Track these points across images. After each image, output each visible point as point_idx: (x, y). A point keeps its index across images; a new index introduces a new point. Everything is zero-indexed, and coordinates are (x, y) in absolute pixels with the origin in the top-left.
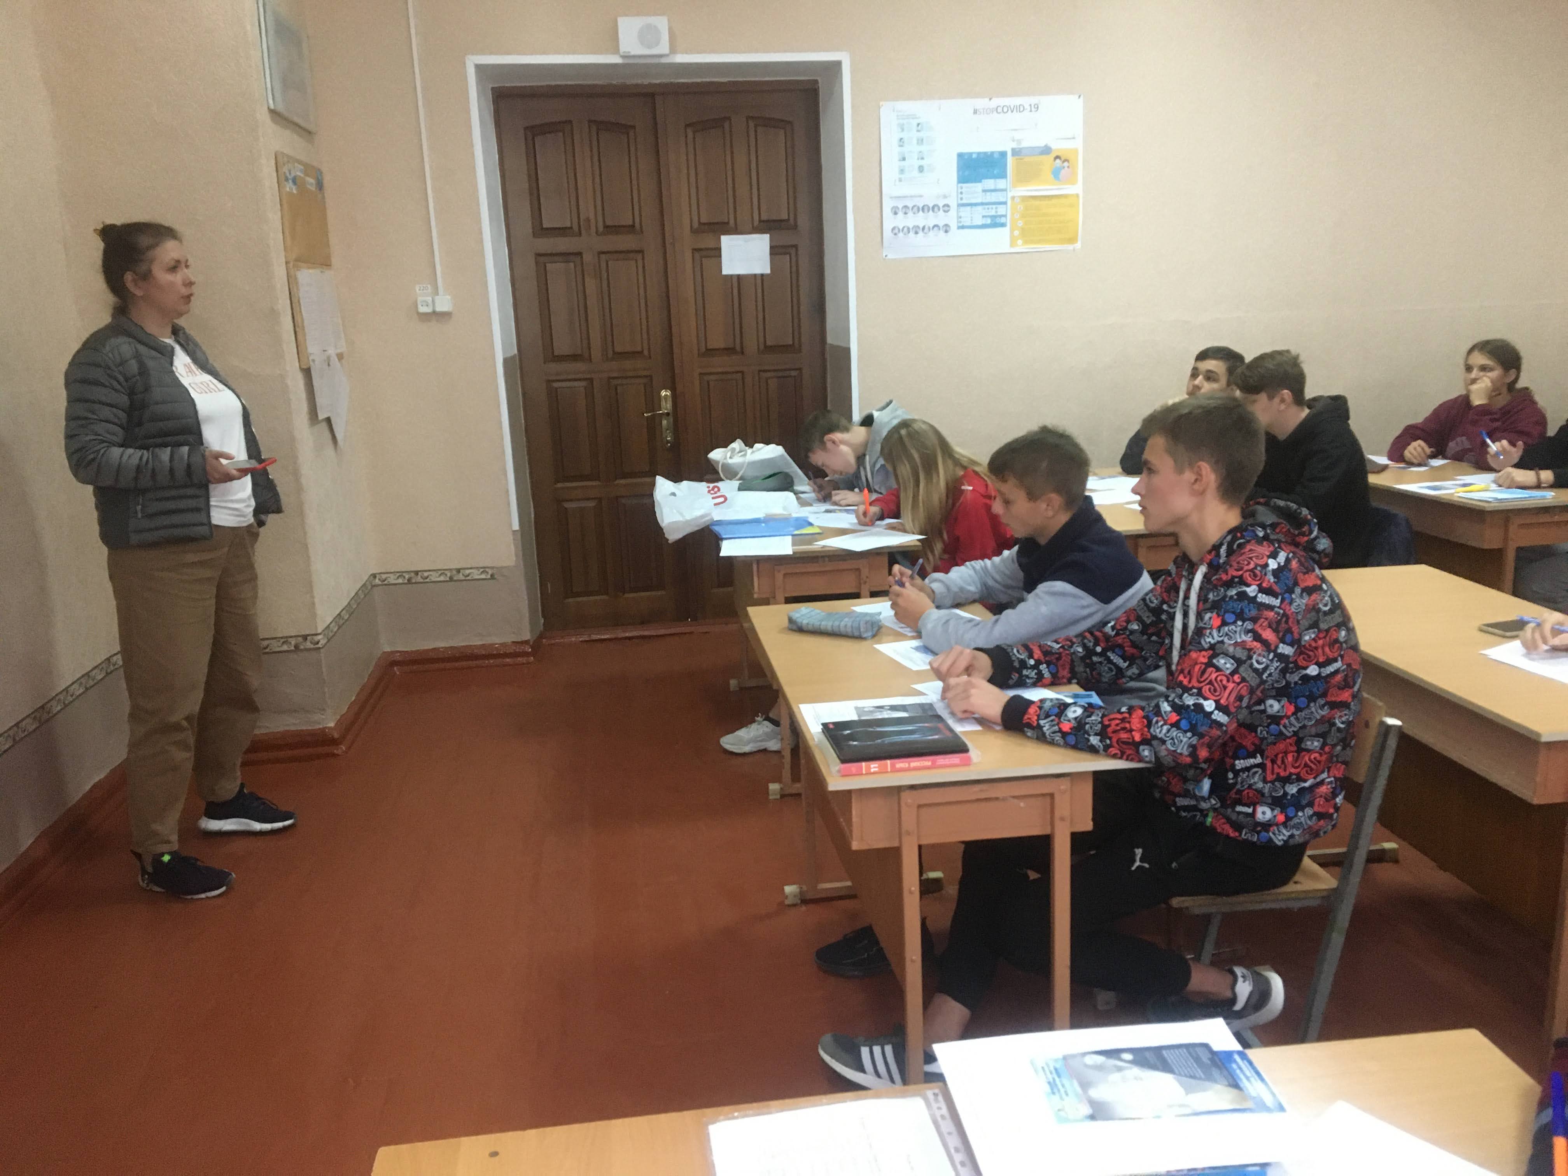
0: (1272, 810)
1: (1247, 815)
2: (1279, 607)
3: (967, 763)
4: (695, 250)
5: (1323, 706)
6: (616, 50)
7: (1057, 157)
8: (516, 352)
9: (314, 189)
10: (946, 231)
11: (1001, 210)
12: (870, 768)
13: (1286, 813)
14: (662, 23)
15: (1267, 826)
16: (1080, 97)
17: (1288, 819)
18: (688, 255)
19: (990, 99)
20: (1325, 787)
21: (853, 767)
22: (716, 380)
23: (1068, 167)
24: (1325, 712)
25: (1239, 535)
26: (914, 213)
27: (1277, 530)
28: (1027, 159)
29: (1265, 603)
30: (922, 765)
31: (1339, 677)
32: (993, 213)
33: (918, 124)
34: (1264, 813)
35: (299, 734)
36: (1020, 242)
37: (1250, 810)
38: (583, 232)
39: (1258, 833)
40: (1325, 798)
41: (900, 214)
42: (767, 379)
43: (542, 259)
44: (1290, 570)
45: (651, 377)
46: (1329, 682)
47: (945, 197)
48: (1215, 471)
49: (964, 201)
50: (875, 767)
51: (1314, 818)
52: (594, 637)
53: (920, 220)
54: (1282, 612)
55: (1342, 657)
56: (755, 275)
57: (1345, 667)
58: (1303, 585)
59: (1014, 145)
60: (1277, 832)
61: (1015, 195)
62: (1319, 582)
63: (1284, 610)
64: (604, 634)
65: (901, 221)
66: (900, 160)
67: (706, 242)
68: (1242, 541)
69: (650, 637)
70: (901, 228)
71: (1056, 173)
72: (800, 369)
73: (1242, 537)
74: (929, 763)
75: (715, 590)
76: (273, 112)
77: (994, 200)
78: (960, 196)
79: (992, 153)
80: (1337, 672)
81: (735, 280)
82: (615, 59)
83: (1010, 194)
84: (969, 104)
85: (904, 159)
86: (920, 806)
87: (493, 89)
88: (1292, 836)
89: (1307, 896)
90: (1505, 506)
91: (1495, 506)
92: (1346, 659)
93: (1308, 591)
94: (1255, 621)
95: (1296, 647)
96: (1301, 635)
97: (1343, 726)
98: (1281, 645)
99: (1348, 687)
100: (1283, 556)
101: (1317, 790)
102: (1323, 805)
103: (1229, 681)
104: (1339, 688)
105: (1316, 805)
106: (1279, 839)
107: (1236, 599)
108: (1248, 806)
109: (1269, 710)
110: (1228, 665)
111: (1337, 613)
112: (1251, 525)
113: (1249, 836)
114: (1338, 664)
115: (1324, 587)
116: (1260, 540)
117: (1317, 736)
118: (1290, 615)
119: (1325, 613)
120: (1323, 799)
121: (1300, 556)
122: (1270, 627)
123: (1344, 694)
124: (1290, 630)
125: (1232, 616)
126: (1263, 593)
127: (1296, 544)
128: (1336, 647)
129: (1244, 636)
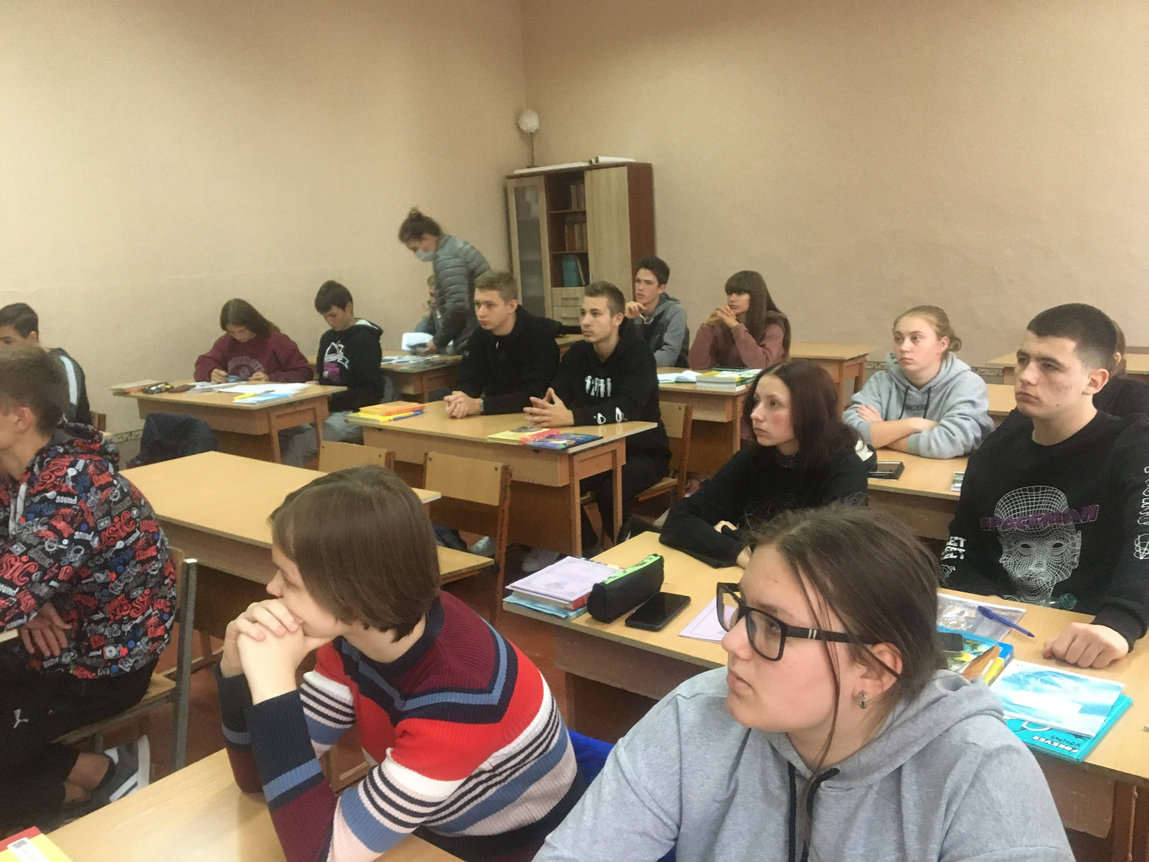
0: (116, 647)
1: (98, 657)
2: (76, 505)
5: (136, 565)
13: (127, 646)
15: (115, 661)
17: (130, 650)
20: (152, 619)
24: (138, 569)
25: (45, 455)
27: (75, 445)
31: (141, 542)
34: (110, 651)
37: (100, 653)
39: (110, 667)
40: (155, 626)
44: (87, 474)
46: (134, 548)
51: (150, 643)
55: (139, 528)
57: (143, 533)
58: (97, 484)
60: (124, 662)
62: (111, 479)
68: (48, 459)
73: (48, 456)
80: (138, 539)
88: (136, 661)
89: (157, 699)
90: (264, 405)
91: (258, 406)
92: (143, 528)
93: (102, 488)
94: (51, 517)
95: (92, 533)
96: (96, 523)
97: (155, 573)
98: (77, 533)
99: (151, 546)
100: (81, 464)
101: (148, 623)
102: (155, 632)
103: (16, 560)
104: (144, 550)
105: (149, 634)
106: (126, 667)
107: (38, 503)
108: (98, 650)
109: (98, 580)
110: (19, 549)
111: (128, 498)
112: (53, 446)
113: (104, 673)
114: (137, 534)
115: (115, 482)
116: (62, 455)
117: (138, 586)
118: (85, 510)
119: (116, 503)
120: (153, 628)
121: (96, 461)
122: (64, 520)
123: (149, 551)
124: (85, 521)
125: (32, 515)
126: (61, 495)
127: (91, 452)
128: (131, 523)
129: (40, 528)
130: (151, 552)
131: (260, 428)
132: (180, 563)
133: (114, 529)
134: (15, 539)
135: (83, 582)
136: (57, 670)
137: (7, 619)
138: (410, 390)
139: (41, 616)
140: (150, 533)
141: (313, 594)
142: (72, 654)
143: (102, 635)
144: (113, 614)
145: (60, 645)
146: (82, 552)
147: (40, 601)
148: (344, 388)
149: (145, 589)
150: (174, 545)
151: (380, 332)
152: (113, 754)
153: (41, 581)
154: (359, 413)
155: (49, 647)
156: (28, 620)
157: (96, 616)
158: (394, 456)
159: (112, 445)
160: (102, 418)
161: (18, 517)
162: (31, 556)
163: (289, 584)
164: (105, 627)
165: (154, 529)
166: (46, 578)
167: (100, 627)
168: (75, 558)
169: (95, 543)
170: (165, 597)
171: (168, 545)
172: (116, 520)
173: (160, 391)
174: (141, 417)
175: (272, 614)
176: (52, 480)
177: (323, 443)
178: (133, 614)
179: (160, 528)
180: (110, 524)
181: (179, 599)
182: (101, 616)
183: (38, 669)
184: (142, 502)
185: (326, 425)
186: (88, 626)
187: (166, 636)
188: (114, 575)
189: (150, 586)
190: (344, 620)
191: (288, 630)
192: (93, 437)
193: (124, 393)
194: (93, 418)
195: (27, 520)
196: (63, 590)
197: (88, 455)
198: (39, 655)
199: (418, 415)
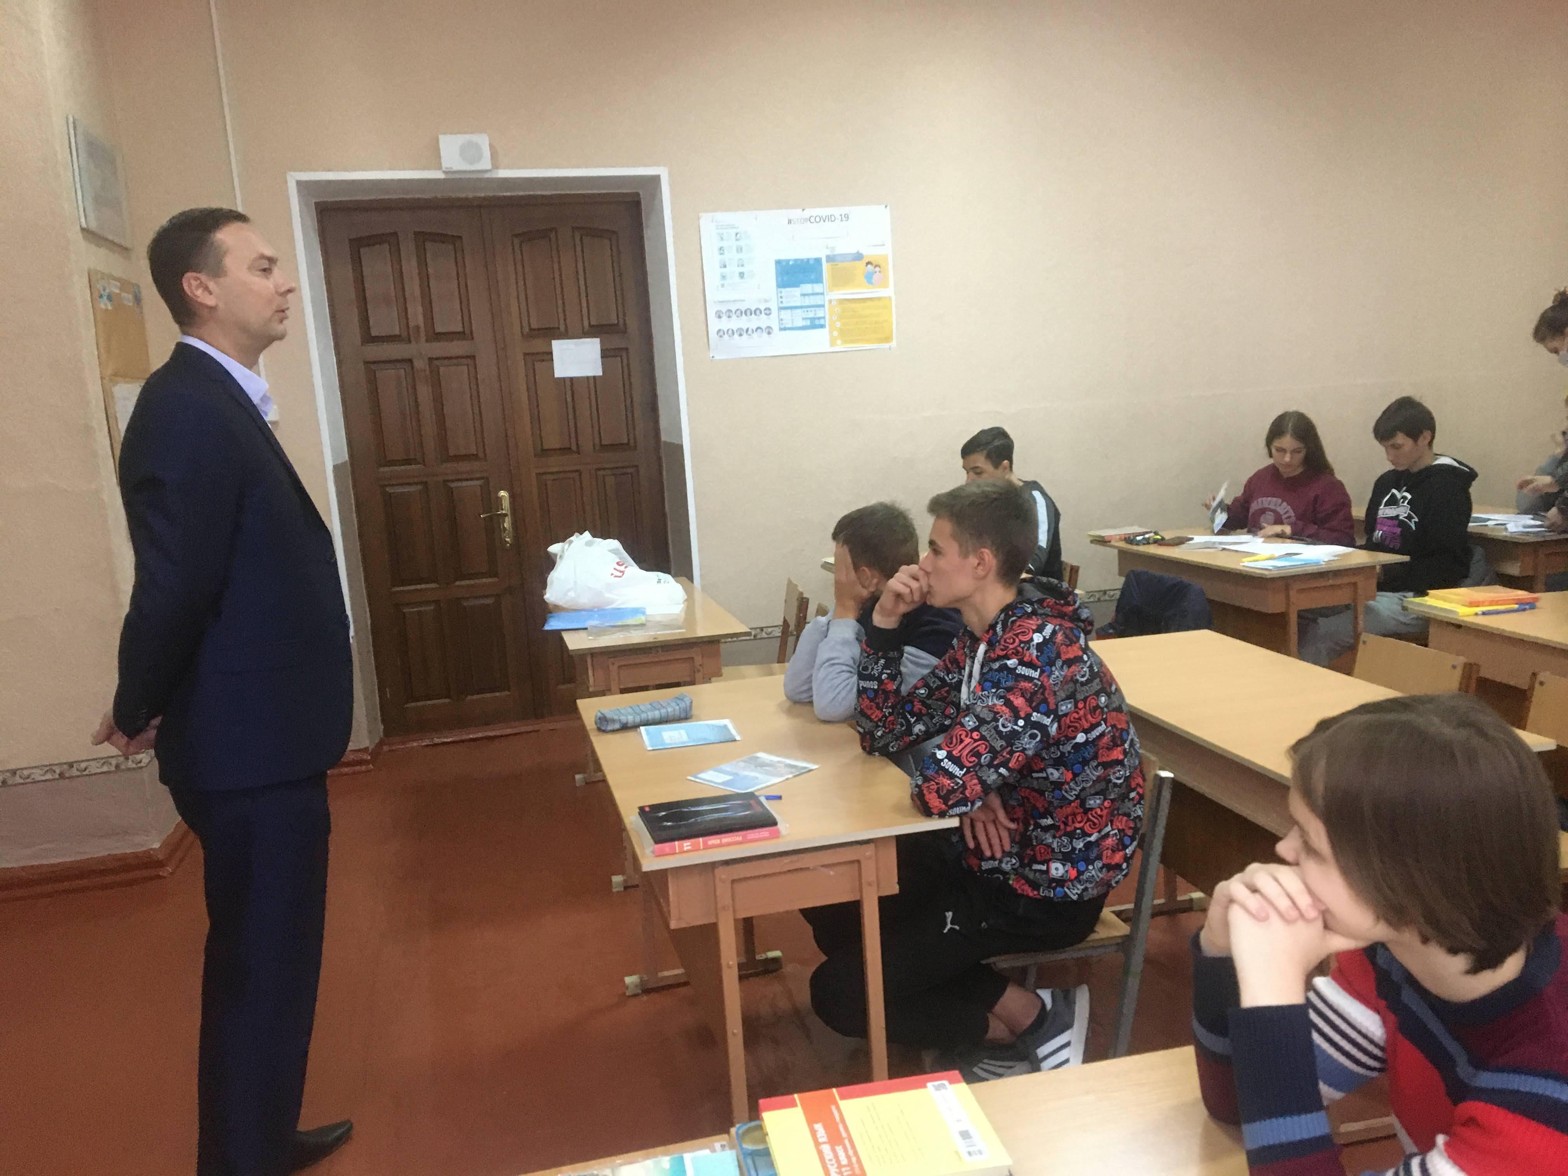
0: (1064, 865)
1: (1040, 871)
2: (1038, 679)
3: (777, 835)
4: (525, 354)
5: (1097, 767)
6: (439, 167)
7: (868, 263)
8: (347, 458)
9: (131, 304)
10: (769, 333)
11: (820, 313)
12: (683, 847)
13: (1077, 867)
14: (483, 141)
15: (1061, 882)
16: (886, 207)
17: (1080, 873)
18: (520, 357)
19: (803, 210)
20: (1110, 840)
21: (666, 846)
22: (554, 480)
23: (880, 272)
24: (1100, 772)
25: (1010, 613)
26: (738, 317)
27: (1045, 604)
28: (841, 265)
29: (1024, 675)
30: (733, 840)
31: (1106, 739)
32: (811, 315)
33: (737, 234)
34: (1057, 869)
35: (123, 858)
36: (839, 342)
37: (1044, 868)
38: (412, 339)
39: (1054, 889)
40: (1112, 850)
41: (724, 318)
42: (604, 476)
43: (373, 367)
44: (1054, 643)
45: (487, 478)
46: (1097, 745)
47: (766, 301)
48: (996, 556)
49: (784, 305)
50: (687, 846)
51: (1104, 870)
52: (436, 741)
53: (743, 323)
54: (1040, 683)
55: (1105, 721)
56: (588, 378)
57: (1110, 728)
58: (1064, 657)
59: (828, 253)
60: (1071, 887)
61: (832, 298)
62: (1080, 653)
63: (1042, 682)
64: (446, 737)
65: (726, 324)
66: (721, 267)
67: (538, 345)
68: (1014, 618)
69: (495, 737)
70: (726, 330)
71: (869, 278)
72: (637, 466)
73: (1014, 614)
74: (740, 839)
75: (561, 687)
76: (86, 231)
77: (813, 303)
78: (781, 300)
79: (808, 260)
80: (1103, 735)
81: (568, 383)
82: (438, 175)
83: (827, 298)
84: (784, 214)
85: (725, 266)
86: (733, 881)
87: (315, 203)
88: (1086, 889)
89: (1103, 944)
90: (1283, 573)
91: (1275, 573)
92: (1111, 721)
93: (1069, 663)
94: (1009, 690)
95: (1052, 716)
96: (1057, 705)
97: (1119, 782)
98: (1035, 714)
99: (1117, 746)
100: (1049, 629)
101: (1103, 844)
102: (1111, 858)
103: (966, 736)
104: (1109, 749)
105: (1104, 858)
106: (1074, 893)
107: (996, 670)
108: (1042, 863)
109: (1050, 777)
110: (971, 723)
111: (1098, 680)
112: (1021, 603)
113: (1046, 893)
114: (1102, 728)
115: (1085, 658)
116: (1029, 616)
117: (1097, 794)
118: (1048, 688)
119: (1083, 684)
120: (1110, 851)
121: (1066, 628)
122: (1023, 696)
123: (1115, 752)
124: (1045, 701)
125: (988, 684)
126: (1023, 666)
127: (1062, 616)
128: (1097, 712)
129: (995, 701)
130: (1117, 754)
131: (1273, 604)
132: (1153, 773)
133: (1077, 716)
134: (969, 709)
135: (1035, 775)
136: (996, 876)
137: (950, 803)
138: (1514, 569)
139: (986, 806)
140: (1117, 729)
141: (1345, 872)
142: (1014, 861)
143: (1049, 846)
144: (1063, 822)
145: (1002, 846)
146: (1038, 739)
147: (986, 788)
148: (1406, 558)
149: (1105, 799)
150: (1145, 749)
151: (1472, 475)
152: (1046, 995)
153: (990, 765)
154: (1426, 598)
155: (991, 846)
156: (971, 809)
157: (1045, 820)
158: (1478, 671)
159: (1086, 610)
160: (1074, 570)
161: (974, 683)
162: (983, 733)
163: (1309, 850)
164: (1054, 837)
165: (1124, 726)
166: (995, 763)
167: (1047, 836)
168: (1029, 744)
169: (1053, 729)
170: (1128, 815)
171: (1140, 748)
172: (1081, 705)
173: (1147, 542)
174: (1120, 574)
175: (1280, 885)
176: (1016, 644)
177: (1364, 636)
178: (1087, 828)
179: (1131, 726)
180: (1073, 709)
181: (1145, 822)
182: (1049, 821)
183: (976, 869)
184: (1113, 688)
185: (1369, 610)
186: (1033, 830)
187: (1124, 866)
188: (1069, 775)
189: (1112, 797)
190: (1389, 922)
191: (1302, 916)
192: (1066, 596)
193: (1102, 541)
194: (1065, 569)
195: (983, 690)
196: (1011, 781)
197: (1059, 619)
198: (978, 852)
199: (1524, 610)
